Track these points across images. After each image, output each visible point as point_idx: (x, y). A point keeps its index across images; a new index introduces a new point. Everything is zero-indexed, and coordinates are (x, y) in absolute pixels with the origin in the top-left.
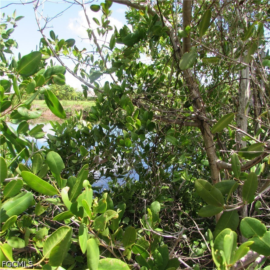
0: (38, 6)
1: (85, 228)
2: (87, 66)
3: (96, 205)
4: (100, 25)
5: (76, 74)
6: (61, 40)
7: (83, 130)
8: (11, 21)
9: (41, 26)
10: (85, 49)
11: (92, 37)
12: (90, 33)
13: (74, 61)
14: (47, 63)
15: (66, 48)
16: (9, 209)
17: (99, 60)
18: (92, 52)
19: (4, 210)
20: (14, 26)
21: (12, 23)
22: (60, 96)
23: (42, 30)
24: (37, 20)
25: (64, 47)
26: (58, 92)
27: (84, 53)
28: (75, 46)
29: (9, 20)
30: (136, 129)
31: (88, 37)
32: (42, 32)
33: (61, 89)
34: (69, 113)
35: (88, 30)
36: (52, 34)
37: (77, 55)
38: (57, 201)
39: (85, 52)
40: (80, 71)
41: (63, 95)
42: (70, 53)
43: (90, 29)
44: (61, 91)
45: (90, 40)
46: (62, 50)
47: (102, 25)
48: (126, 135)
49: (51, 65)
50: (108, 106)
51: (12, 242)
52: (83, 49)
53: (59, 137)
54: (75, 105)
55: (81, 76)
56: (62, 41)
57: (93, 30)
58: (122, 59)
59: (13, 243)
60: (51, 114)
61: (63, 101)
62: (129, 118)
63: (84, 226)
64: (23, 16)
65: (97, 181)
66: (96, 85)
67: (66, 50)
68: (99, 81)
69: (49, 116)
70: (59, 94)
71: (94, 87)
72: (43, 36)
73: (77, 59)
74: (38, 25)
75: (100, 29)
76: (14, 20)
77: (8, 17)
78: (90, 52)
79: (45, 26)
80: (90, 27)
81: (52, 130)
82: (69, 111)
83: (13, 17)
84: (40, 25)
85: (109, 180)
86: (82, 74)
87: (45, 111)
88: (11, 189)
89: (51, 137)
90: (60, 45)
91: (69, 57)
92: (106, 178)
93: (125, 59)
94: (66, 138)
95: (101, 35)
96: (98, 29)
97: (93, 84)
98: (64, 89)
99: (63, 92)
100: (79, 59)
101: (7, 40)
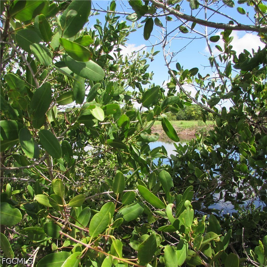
0: (166, 44)
1: (185, 244)
2: (208, 92)
3: (195, 225)
4: (222, 51)
5: (197, 100)
6: (185, 71)
7: (202, 152)
8: (149, 57)
9: (168, 62)
10: (208, 75)
11: (214, 65)
12: (212, 61)
13: (196, 88)
14: (176, 91)
15: (189, 77)
16: (126, 214)
17: (220, 85)
18: (214, 78)
19: (122, 214)
20: (152, 60)
21: (150, 58)
22: (196, 116)
23: (168, 64)
24: (165, 57)
25: (188, 76)
26: (194, 112)
27: (208, 79)
28: (199, 73)
29: (148, 55)
30: (252, 155)
31: (210, 65)
32: (168, 66)
33: (197, 109)
34: (204, 133)
35: (209, 58)
36: (178, 66)
37: (199, 83)
38: (165, 214)
39: (208, 77)
40: (202, 97)
41: (199, 115)
42: (193, 81)
43: (211, 57)
44: (197, 111)
45: (212, 67)
46: (186, 79)
47: (224, 50)
48: (243, 160)
49: (180, 92)
50: (225, 130)
51: (134, 244)
52: (206, 75)
53: (180, 157)
54: (210, 125)
55: (201, 102)
56: (187, 70)
57: (214, 58)
58: (239, 84)
59: (134, 246)
60: (187, 134)
61: (198, 121)
62: (243, 144)
63: (185, 242)
64: (159, 51)
65: (215, 203)
66: (215, 110)
67: (190, 78)
68: (220, 105)
69: (185, 135)
70: (194, 114)
71: (213, 112)
72: (169, 69)
73: (199, 86)
74: (165, 60)
75: (222, 55)
76: (152, 55)
77: (147, 53)
78: (212, 78)
79: (171, 60)
80: (212, 55)
81: (175, 151)
82: (204, 131)
83: (151, 53)
84: (166, 61)
85: (228, 204)
86: (202, 100)
87: (182, 130)
88: (127, 199)
89: (173, 158)
90: (185, 75)
91: (192, 85)
92: (225, 201)
93: (243, 83)
94: (186, 159)
95: (223, 61)
96: (220, 56)
97: (212, 109)
98: (200, 110)
99: (198, 113)
100: (201, 86)
101: (144, 74)
